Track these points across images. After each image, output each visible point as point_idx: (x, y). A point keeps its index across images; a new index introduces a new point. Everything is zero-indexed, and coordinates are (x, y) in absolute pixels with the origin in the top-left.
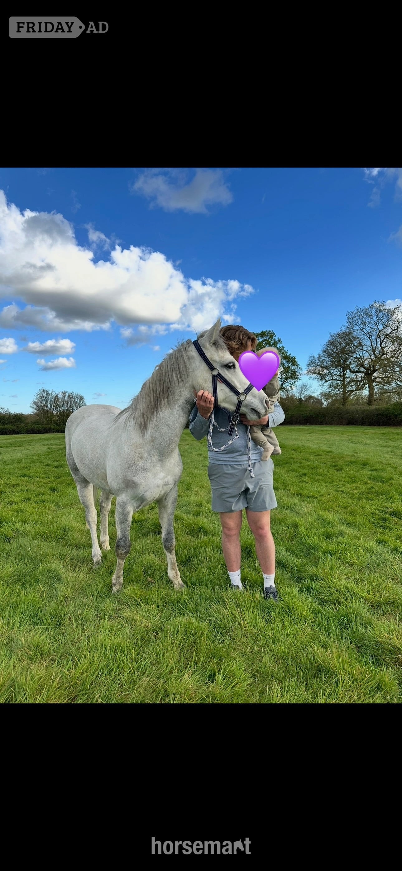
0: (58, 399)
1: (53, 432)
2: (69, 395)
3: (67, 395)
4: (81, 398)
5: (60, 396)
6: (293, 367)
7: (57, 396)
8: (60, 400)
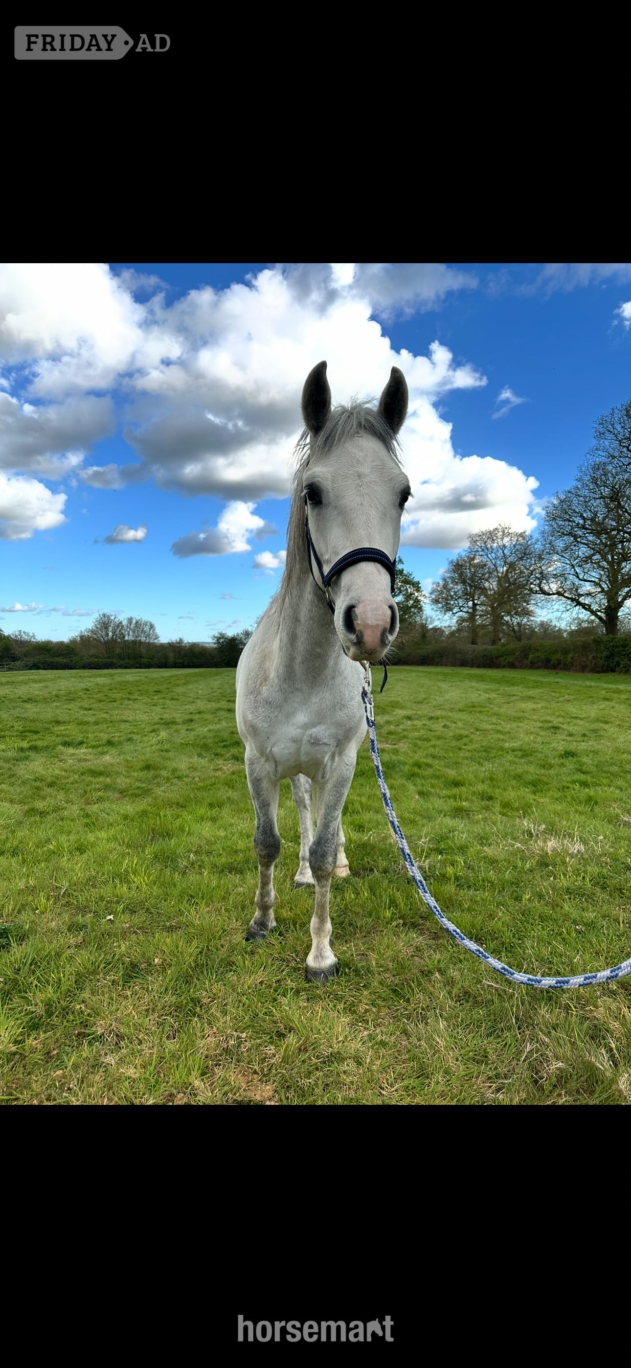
0: (123, 626)
1: (116, 668)
2: (137, 622)
3: (134, 622)
4: (152, 626)
5: (125, 623)
6: (416, 594)
7: (121, 623)
8: (125, 627)
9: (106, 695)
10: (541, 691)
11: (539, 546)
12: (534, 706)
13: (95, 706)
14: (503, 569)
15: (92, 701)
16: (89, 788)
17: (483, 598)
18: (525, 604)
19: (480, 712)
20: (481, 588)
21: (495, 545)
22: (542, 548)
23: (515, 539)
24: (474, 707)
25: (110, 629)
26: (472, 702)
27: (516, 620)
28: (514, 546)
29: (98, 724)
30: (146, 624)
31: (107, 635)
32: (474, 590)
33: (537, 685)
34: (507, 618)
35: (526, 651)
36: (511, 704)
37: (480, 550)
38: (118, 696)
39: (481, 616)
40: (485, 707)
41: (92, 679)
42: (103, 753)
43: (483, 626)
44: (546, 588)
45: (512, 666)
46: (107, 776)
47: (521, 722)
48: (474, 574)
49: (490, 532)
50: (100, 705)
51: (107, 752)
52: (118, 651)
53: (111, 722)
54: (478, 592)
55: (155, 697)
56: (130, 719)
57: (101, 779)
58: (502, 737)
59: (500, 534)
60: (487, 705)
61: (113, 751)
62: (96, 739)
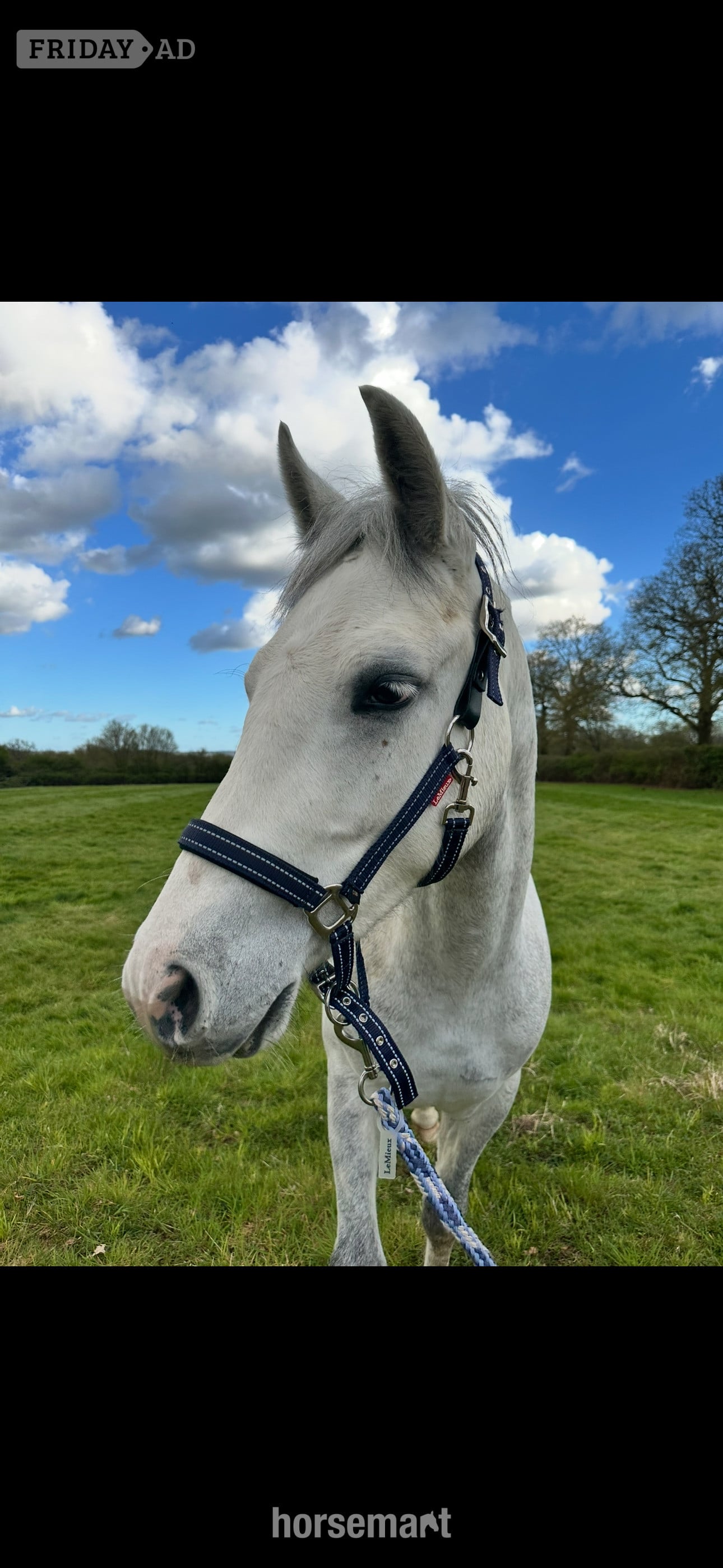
0: (136, 735)
1: (128, 783)
2: (152, 731)
3: (149, 729)
4: (169, 735)
5: (138, 731)
7: (133, 731)
8: (139, 736)
9: (114, 825)
10: (631, 814)
11: (619, 641)
12: (627, 836)
13: (100, 840)
14: (576, 666)
15: (97, 833)
16: (87, 966)
17: (554, 700)
18: (603, 707)
19: (565, 845)
20: (551, 689)
21: (568, 638)
22: (622, 643)
23: (591, 632)
24: (556, 838)
25: (122, 737)
26: (553, 832)
27: (593, 725)
28: (591, 640)
29: (102, 867)
30: (162, 732)
31: (117, 744)
32: (544, 692)
33: (626, 807)
34: (583, 724)
35: (606, 762)
36: (599, 834)
37: (550, 644)
38: (127, 825)
39: (552, 721)
40: (568, 838)
41: (99, 801)
42: (107, 910)
43: (553, 733)
44: (628, 689)
45: (590, 780)
46: (111, 947)
47: (615, 859)
48: (543, 673)
49: (562, 625)
50: (106, 839)
51: (112, 909)
52: (130, 763)
53: (119, 863)
54: (548, 693)
55: (173, 827)
56: (142, 858)
57: (103, 952)
58: (597, 882)
59: (573, 627)
60: (571, 835)
61: (120, 907)
62: (100, 889)
